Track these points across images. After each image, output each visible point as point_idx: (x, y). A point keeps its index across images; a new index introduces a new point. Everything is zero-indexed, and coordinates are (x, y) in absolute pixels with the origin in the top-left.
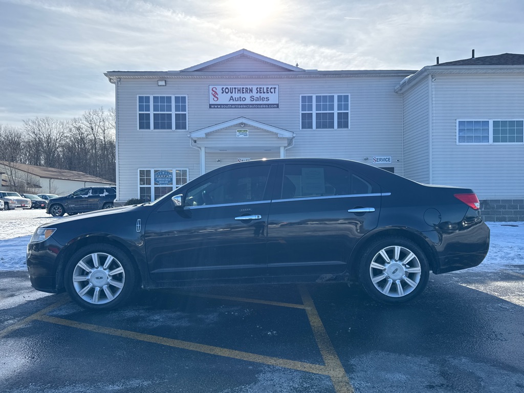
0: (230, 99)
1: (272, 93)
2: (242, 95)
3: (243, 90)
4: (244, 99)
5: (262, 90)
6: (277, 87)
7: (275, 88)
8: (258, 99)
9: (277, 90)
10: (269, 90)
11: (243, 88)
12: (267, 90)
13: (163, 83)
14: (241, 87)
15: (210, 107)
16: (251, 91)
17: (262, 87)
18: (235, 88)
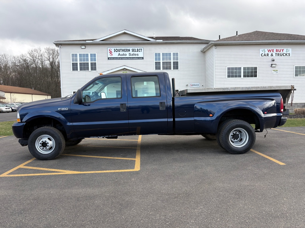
0: (119, 55)
1: (140, 51)
2: (125, 53)
3: (125, 50)
4: (126, 55)
5: (135, 50)
6: (142, 48)
7: (141, 49)
8: (133, 55)
9: (142, 50)
10: (138, 50)
11: (125, 49)
12: (137, 50)
13: (84, 47)
14: (124, 48)
15: (108, 59)
16: (129, 50)
17: (135, 48)
18: (121, 49)
